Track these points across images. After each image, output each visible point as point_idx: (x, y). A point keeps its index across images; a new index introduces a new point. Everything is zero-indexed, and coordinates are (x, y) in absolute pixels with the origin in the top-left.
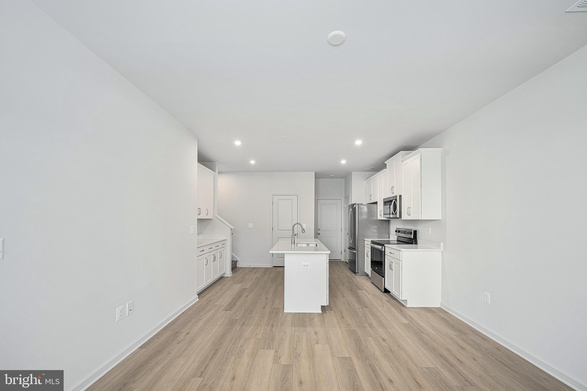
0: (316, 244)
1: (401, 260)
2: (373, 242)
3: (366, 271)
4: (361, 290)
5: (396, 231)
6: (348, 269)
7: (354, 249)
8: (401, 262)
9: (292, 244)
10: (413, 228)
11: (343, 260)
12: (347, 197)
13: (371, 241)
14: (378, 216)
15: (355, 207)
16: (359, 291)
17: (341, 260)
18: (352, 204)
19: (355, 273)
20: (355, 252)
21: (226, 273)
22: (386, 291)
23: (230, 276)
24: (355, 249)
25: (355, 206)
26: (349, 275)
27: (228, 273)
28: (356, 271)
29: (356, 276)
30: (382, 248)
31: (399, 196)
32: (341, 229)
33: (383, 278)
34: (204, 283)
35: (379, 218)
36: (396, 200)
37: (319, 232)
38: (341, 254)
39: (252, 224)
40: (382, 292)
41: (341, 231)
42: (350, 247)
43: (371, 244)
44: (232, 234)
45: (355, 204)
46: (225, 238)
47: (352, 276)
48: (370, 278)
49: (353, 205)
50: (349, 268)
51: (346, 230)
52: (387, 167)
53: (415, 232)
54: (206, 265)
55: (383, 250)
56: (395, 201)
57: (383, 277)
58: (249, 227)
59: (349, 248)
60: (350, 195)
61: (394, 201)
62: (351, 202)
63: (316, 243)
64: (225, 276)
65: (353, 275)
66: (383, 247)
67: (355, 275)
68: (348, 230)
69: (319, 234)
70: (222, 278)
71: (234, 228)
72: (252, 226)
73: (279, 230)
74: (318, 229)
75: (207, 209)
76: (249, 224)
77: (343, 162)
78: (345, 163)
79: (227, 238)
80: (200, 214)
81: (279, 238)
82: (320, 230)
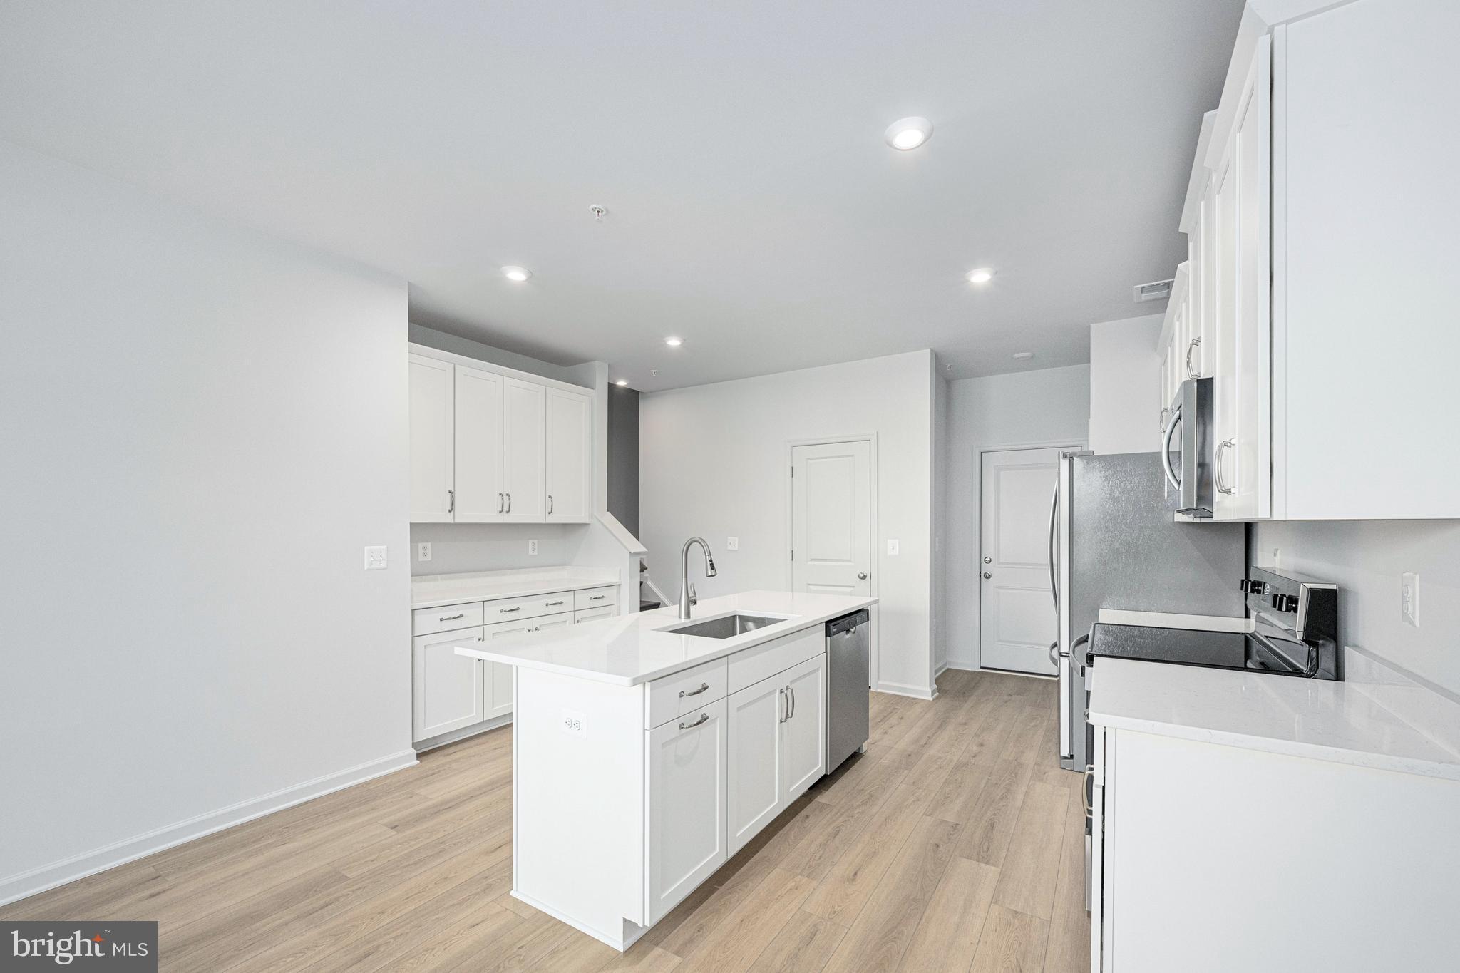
37: (987, 568)
39: (737, 539)
44: (643, 568)
46: (614, 580)
52: (1190, 247)
58: (729, 548)
69: (988, 577)
71: (646, 550)
72: (737, 545)
73: (812, 560)
74: (983, 560)
75: (550, 497)
76: (729, 538)
77: (980, 277)
78: (990, 280)
79: (620, 578)
80: (506, 508)
81: (812, 587)
82: (990, 561)
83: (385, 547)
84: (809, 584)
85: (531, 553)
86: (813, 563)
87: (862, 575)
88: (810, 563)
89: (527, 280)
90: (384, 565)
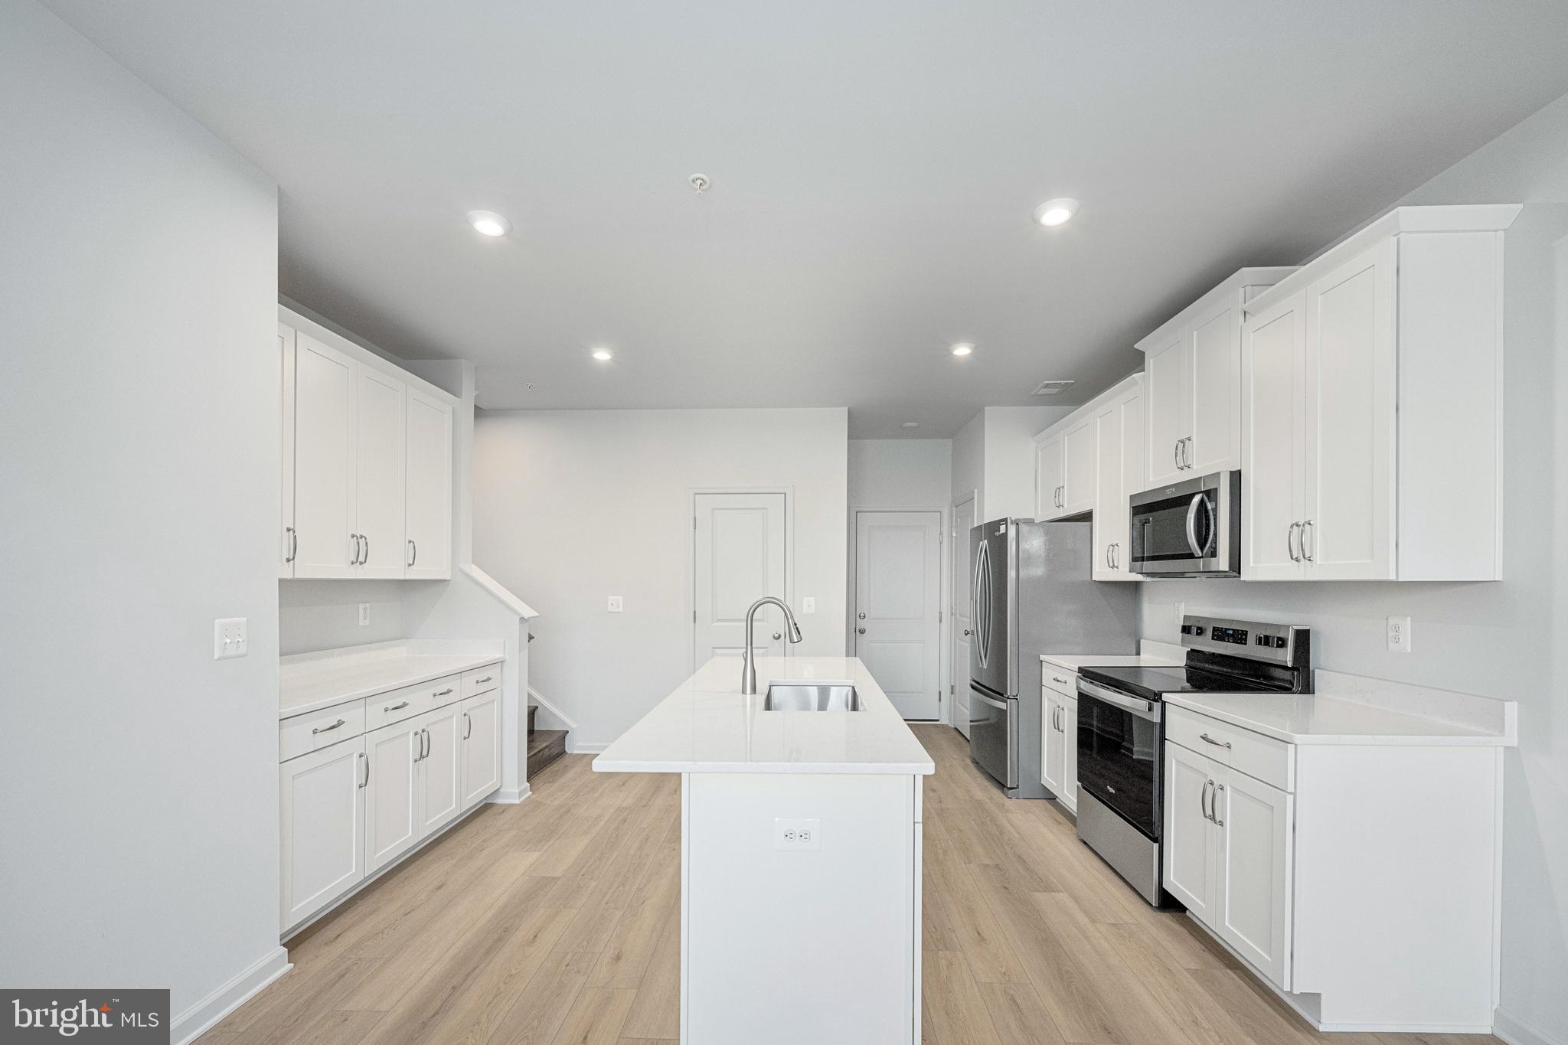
0: (853, 688)
1: (1291, 789)
2: (1086, 673)
3: (1048, 780)
4: (1048, 888)
5: (1186, 630)
6: (968, 761)
7: (1000, 694)
8: (1290, 798)
9: (744, 692)
10: (1286, 617)
11: (944, 721)
12: (963, 502)
13: (1081, 670)
14: (1096, 568)
15: (1005, 535)
16: (1040, 896)
17: (938, 720)
18: (986, 521)
19: (1002, 785)
20: (1001, 705)
21: (502, 790)
22: (1168, 903)
23: (517, 801)
24: (1002, 695)
25: (1003, 528)
26: (979, 794)
27: (514, 787)
28: (1006, 782)
29: (1008, 803)
30: (1150, 709)
31: (1232, 473)
32: (940, 613)
33: (1156, 846)
34: (408, 833)
35: (1101, 572)
36: (1211, 494)
37: (861, 624)
38: (940, 700)
39: (621, 598)
40: (1152, 905)
41: (940, 621)
42: (977, 683)
43: (1077, 682)
44: (531, 638)
45: (1005, 520)
46: (497, 655)
47: (991, 798)
48: (1072, 819)
49: (994, 526)
50: (976, 763)
51: (956, 619)
52: (1149, 362)
53: (1303, 638)
54: (360, 787)
55: (1157, 719)
56: (1202, 502)
57: (1155, 840)
58: (610, 609)
59: (973, 687)
60: (976, 491)
61: (1196, 499)
62: (981, 515)
63: (851, 682)
64: (500, 801)
65: (995, 792)
66: (1157, 706)
67: (1001, 795)
68: (969, 620)
69: (862, 632)
70: (485, 808)
71: (537, 614)
72: (621, 605)
73: (719, 621)
74: (858, 615)
75: (410, 542)
76: (610, 597)
77: (962, 351)
78: (970, 354)
79: (504, 654)
80: (361, 558)
81: (718, 651)
82: (864, 617)
83: (245, 619)
84: (715, 648)
85: (362, 623)
86: (719, 624)
87: (776, 635)
88: (715, 624)
89: (505, 235)
90: (243, 650)
